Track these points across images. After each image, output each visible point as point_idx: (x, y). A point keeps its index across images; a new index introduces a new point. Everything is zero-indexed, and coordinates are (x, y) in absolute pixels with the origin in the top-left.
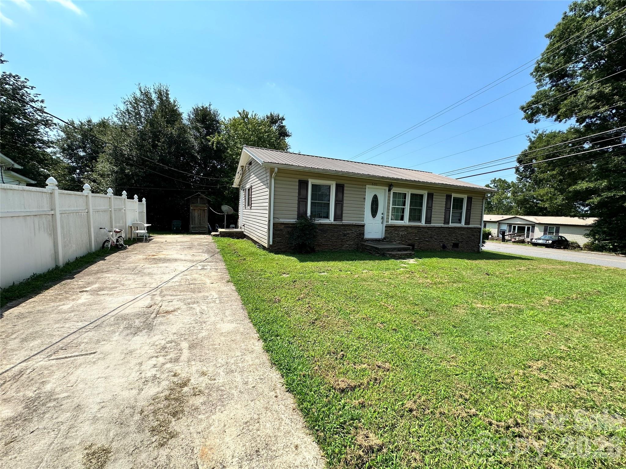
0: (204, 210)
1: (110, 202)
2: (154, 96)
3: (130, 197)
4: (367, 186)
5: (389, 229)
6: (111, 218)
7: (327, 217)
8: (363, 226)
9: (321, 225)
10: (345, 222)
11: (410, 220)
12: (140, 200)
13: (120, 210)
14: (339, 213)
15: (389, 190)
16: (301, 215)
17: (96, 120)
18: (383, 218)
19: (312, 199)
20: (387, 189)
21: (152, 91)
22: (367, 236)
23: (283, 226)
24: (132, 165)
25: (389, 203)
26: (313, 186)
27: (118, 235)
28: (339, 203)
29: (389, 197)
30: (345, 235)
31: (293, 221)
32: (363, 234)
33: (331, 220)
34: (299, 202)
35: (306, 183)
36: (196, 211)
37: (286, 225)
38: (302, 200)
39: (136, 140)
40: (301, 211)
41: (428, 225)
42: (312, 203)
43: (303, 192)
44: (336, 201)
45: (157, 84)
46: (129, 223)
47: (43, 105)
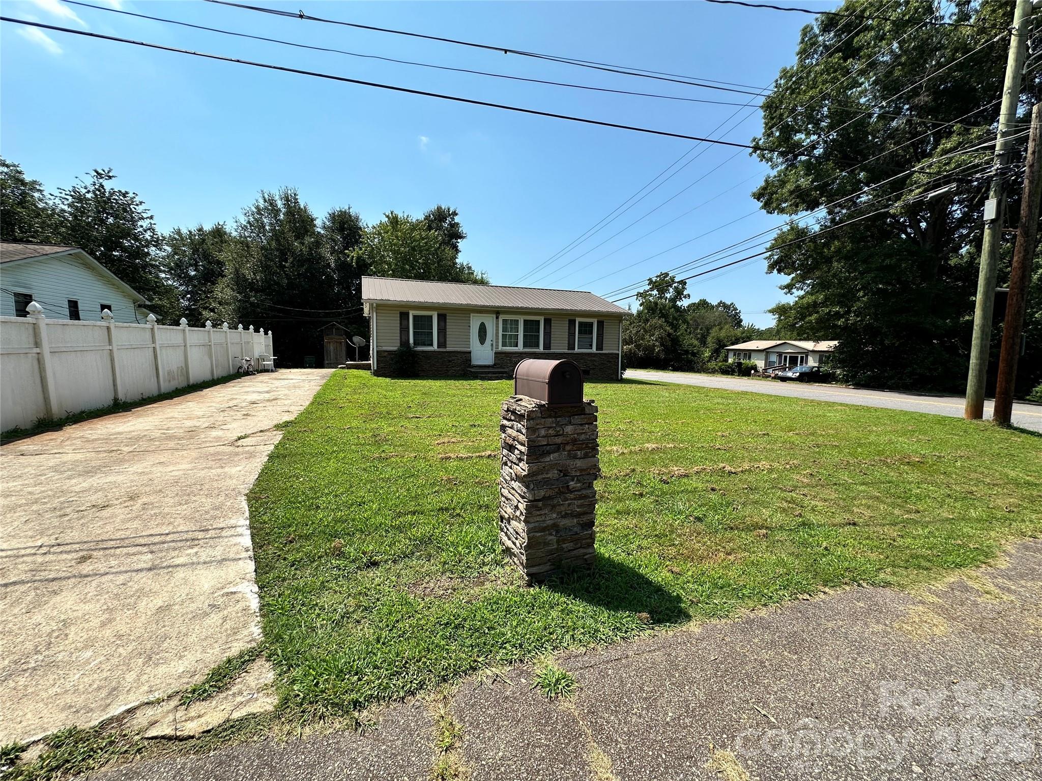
0: (341, 343)
1: (241, 336)
2: (280, 204)
3: (257, 330)
4: (472, 315)
5: (498, 354)
6: (242, 349)
7: (432, 345)
8: (470, 353)
9: (423, 352)
10: (448, 349)
11: (525, 346)
12: (266, 333)
13: (248, 343)
14: (442, 340)
15: (497, 318)
16: (404, 343)
17: (208, 227)
18: (492, 345)
19: (414, 328)
20: (495, 316)
21: (277, 198)
22: (475, 362)
23: (386, 353)
24: (257, 291)
25: (497, 330)
26: (415, 317)
27: (249, 363)
28: (442, 331)
29: (497, 324)
30: (450, 361)
31: (395, 348)
32: (470, 360)
33: (435, 346)
34: (401, 332)
35: (408, 314)
36: (331, 344)
37: (390, 352)
38: (404, 330)
39: (261, 261)
40: (403, 340)
41: (546, 351)
42: (414, 333)
43: (404, 323)
44: (438, 329)
45: (283, 188)
46: (256, 355)
47: (153, 222)
